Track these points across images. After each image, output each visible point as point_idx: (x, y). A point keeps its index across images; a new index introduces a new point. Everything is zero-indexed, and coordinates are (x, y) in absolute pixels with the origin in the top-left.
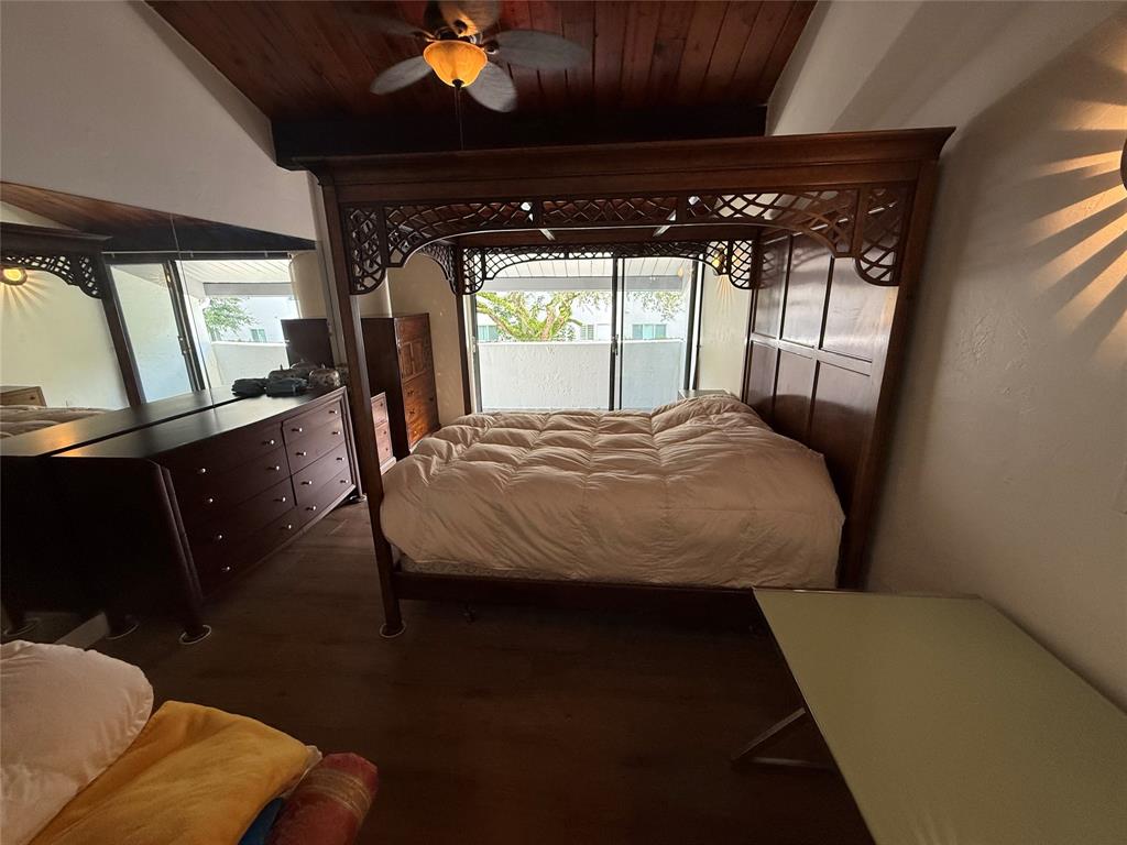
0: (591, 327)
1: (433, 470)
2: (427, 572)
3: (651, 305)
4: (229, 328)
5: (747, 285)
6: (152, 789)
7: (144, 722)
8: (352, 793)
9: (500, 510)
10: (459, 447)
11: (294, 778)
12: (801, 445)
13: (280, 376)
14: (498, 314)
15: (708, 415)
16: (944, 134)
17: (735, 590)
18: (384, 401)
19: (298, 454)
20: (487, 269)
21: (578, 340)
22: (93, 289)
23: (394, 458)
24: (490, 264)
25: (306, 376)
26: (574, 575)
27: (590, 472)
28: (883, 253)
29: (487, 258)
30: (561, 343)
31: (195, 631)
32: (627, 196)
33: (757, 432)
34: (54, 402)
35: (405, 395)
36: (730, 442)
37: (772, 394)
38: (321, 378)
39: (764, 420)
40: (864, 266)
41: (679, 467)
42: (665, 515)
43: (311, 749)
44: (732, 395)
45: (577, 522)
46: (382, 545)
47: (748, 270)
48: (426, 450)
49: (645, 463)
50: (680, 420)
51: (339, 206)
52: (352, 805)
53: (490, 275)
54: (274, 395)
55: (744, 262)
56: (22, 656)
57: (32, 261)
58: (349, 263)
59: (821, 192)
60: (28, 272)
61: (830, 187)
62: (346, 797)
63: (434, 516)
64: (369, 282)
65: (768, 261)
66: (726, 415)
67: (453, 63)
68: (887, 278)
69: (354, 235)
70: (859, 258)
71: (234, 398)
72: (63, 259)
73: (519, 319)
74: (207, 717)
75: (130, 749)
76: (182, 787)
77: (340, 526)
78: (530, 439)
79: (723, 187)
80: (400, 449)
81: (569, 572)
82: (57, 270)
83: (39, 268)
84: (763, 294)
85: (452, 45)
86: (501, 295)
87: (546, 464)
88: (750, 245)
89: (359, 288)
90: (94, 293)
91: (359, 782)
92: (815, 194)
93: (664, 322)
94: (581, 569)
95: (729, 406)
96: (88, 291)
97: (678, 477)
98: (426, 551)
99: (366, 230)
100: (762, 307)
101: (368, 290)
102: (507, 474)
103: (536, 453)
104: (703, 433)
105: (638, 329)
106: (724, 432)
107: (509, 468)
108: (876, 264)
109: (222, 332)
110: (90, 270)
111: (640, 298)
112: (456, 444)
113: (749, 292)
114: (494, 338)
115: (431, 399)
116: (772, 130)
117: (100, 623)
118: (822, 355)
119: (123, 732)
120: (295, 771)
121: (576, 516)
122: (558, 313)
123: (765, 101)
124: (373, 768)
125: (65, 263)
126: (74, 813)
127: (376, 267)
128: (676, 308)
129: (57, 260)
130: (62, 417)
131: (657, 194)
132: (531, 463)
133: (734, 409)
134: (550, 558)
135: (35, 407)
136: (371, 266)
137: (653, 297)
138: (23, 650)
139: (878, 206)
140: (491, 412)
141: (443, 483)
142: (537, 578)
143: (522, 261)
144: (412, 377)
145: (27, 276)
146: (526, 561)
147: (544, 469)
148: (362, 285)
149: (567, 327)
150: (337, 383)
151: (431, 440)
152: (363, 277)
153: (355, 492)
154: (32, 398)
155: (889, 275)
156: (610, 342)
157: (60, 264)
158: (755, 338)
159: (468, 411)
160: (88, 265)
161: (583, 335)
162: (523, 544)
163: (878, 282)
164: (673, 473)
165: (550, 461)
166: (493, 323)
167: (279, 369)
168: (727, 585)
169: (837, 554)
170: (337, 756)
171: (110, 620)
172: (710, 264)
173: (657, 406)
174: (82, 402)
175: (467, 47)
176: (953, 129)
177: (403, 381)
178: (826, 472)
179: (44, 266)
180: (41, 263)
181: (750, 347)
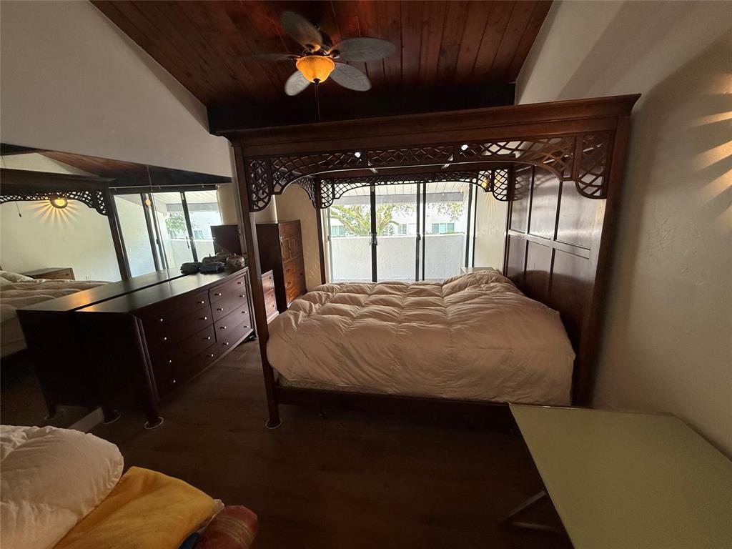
0: (404, 226)
1: (300, 320)
2: (296, 386)
3: (443, 211)
4: (181, 231)
5: (505, 198)
6: (120, 523)
7: (118, 480)
8: (241, 533)
9: (342, 347)
10: (317, 306)
11: (206, 520)
12: (543, 305)
13: (209, 261)
14: (345, 219)
15: (480, 285)
16: (633, 99)
17: (500, 403)
18: (272, 276)
19: (218, 309)
20: (336, 192)
21: (396, 235)
22: (103, 210)
23: (278, 312)
24: (337, 189)
25: (224, 261)
26: (390, 391)
27: (400, 322)
28: (595, 177)
29: (335, 186)
30: (385, 237)
31: (154, 421)
32: (421, 146)
33: (513, 296)
34: (79, 277)
35: (285, 272)
36: (494, 303)
37: (523, 270)
38: (234, 262)
39: (518, 287)
40: (582, 186)
41: (459, 320)
42: (450, 352)
43: (217, 501)
44: (498, 270)
45: (391, 355)
46: (268, 368)
47: (506, 189)
48: (297, 308)
49: (438, 316)
50: (461, 288)
51: (244, 158)
52: (240, 540)
53: (337, 196)
54: (205, 273)
55: (503, 183)
56: (49, 436)
57: (70, 194)
58: (250, 193)
59: (550, 139)
60: (68, 201)
61: (556, 136)
62: (237, 535)
63: (301, 351)
64: (261, 204)
65: (518, 183)
66: (492, 284)
67: (313, 69)
68: (598, 194)
69: (253, 175)
70: (578, 180)
71: (181, 274)
72: (87, 193)
73: (358, 221)
74: (155, 479)
75: (110, 496)
76: (138, 522)
77: (242, 356)
78: (362, 301)
79: (484, 138)
80: (281, 307)
81: (386, 389)
82: (84, 199)
83: (74, 199)
84: (516, 204)
85: (313, 59)
86: (346, 207)
87: (371, 317)
88: (506, 173)
89: (255, 208)
90: (104, 212)
91: (245, 525)
92: (546, 140)
93: (453, 222)
94: (394, 386)
95: (494, 278)
96: (100, 211)
97: (459, 326)
98: (295, 373)
99: (260, 172)
100: (515, 211)
101: (260, 209)
102: (346, 323)
103: (366, 309)
104: (477, 296)
105: (436, 227)
106: (491, 296)
107: (348, 320)
108: (590, 185)
109: (177, 233)
110: (102, 199)
111: (436, 207)
112: (315, 303)
113: (507, 202)
114: (342, 234)
115: (301, 274)
116: (518, 101)
117: (98, 414)
118: (556, 245)
119: (105, 486)
120: (206, 516)
121: (392, 352)
122: (383, 217)
123: (514, 80)
124: (254, 516)
125: (88, 195)
126: (74, 535)
127: (265, 195)
128: (460, 213)
129: (85, 193)
130: (84, 287)
131: (440, 144)
132: (362, 316)
133: (497, 280)
134: (374, 380)
135: (68, 280)
136: (263, 194)
137: (445, 206)
138: (51, 432)
139: (589, 147)
140: (338, 282)
141: (305, 329)
142: (367, 392)
143: (358, 187)
144: (289, 260)
145: (67, 203)
146: (359, 381)
147: (371, 321)
148: (257, 206)
149: (389, 226)
150: (243, 265)
151: (300, 301)
152: (258, 201)
153: (253, 333)
154: (67, 275)
155: (599, 192)
156: (416, 236)
157: (86, 196)
158: (510, 233)
159: (324, 282)
160: (101, 196)
161: (399, 231)
162: (357, 370)
163: (591, 196)
164: (456, 323)
165: (374, 315)
166: (342, 224)
167: (208, 256)
168: (493, 400)
169: (570, 380)
170: (233, 507)
171: (105, 412)
172: (480, 185)
173: (447, 278)
174: (95, 278)
175: (322, 59)
176: (639, 96)
177: (283, 262)
178: (561, 324)
179: (77, 197)
180: (75, 195)
181: (508, 238)
